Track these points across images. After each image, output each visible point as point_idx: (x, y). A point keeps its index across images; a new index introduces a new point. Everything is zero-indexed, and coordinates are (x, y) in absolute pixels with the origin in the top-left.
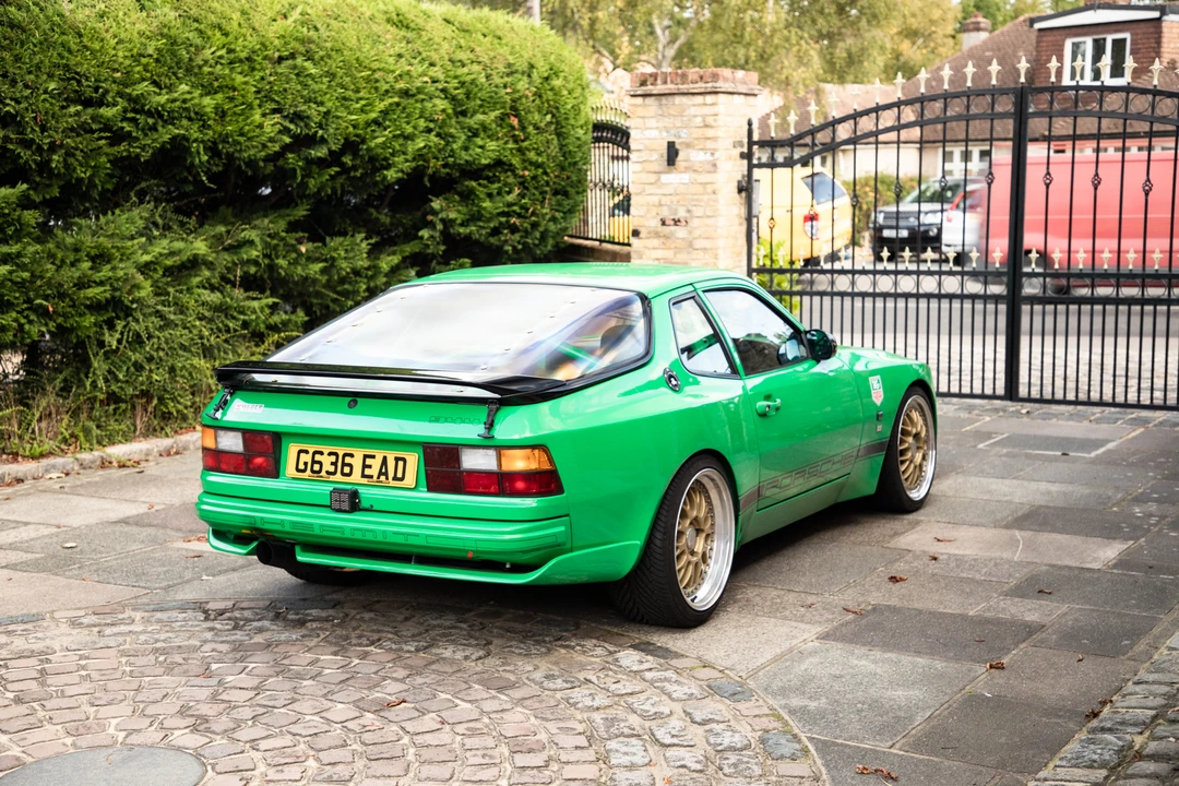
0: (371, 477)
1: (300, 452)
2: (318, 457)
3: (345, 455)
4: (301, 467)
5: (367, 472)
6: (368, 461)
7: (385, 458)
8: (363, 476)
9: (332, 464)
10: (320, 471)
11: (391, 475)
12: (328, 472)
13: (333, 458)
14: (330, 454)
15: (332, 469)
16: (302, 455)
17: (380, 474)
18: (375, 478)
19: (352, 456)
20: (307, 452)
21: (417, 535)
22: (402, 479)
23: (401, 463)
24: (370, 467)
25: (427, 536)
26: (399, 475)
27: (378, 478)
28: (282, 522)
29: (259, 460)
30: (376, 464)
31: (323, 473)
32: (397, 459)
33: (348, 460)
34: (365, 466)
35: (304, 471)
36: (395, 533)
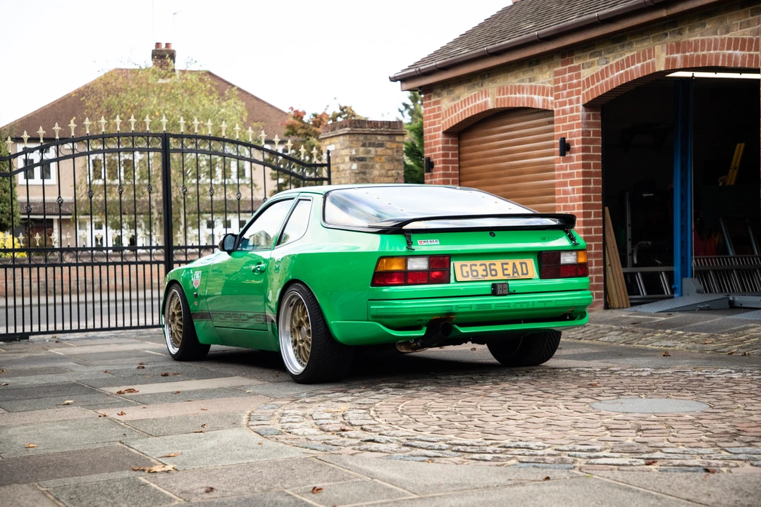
0: (509, 275)
1: (462, 266)
2: (474, 268)
3: (490, 265)
4: (465, 274)
5: (506, 272)
6: (505, 267)
7: (514, 264)
8: (504, 275)
9: (484, 270)
10: (478, 275)
11: (520, 272)
12: (482, 275)
13: (484, 267)
14: (481, 265)
15: (485, 273)
16: (464, 268)
17: (514, 273)
18: (511, 275)
19: (494, 264)
20: (466, 266)
21: (551, 301)
22: (527, 274)
23: (524, 266)
24: (507, 269)
25: (556, 301)
26: (525, 272)
27: (513, 275)
28: (471, 306)
29: (437, 273)
30: (510, 267)
31: (480, 276)
32: (521, 264)
33: (492, 267)
34: (504, 270)
35: (468, 276)
36: (539, 302)
